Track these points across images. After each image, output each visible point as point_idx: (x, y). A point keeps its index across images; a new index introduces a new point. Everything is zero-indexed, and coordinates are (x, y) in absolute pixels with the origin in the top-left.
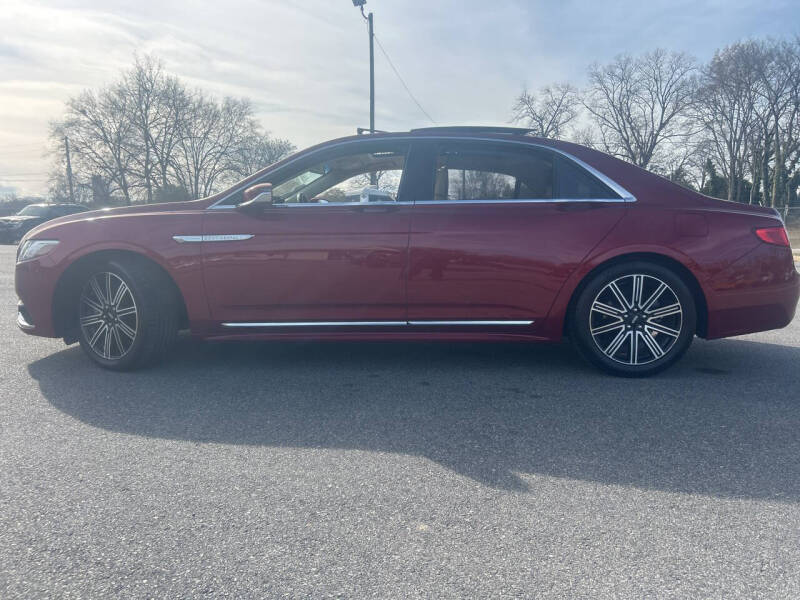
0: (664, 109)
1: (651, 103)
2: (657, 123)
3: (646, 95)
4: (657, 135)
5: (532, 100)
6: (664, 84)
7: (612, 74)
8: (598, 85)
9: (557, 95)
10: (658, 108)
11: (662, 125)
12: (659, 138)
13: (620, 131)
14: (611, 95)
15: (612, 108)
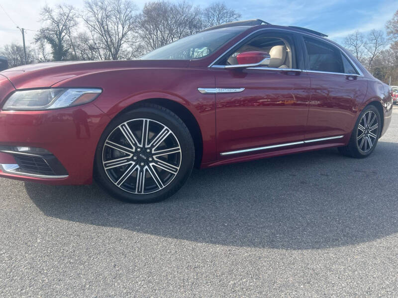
0: (123, 28)
1: (117, 24)
2: (120, 35)
3: (114, 18)
4: (121, 40)
5: (51, 11)
6: (122, 15)
7: (96, 5)
8: (89, 9)
9: (66, 10)
10: (120, 26)
11: (123, 36)
12: (122, 42)
13: (102, 35)
14: (97, 16)
15: (97, 23)
